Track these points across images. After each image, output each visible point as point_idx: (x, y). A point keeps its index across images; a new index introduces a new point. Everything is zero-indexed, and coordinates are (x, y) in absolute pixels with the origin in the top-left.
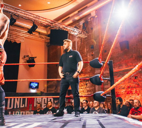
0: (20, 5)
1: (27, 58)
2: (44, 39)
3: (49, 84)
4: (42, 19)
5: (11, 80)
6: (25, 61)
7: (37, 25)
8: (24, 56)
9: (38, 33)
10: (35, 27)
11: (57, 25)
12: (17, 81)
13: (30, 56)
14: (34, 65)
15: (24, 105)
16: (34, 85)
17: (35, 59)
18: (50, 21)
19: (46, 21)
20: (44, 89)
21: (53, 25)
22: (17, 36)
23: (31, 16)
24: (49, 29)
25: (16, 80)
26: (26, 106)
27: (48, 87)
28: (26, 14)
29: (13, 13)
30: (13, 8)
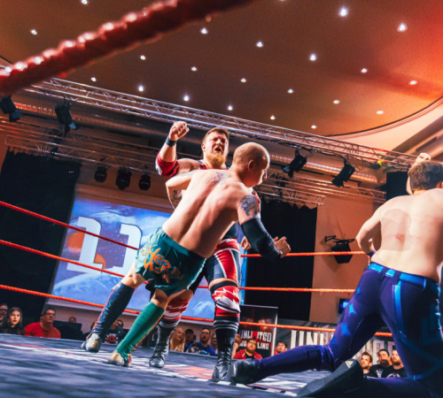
0: (314, 127)
1: (332, 243)
2: (370, 197)
4: (365, 150)
5: (299, 289)
6: (328, 248)
7: (353, 165)
8: (326, 238)
9: (357, 184)
10: (349, 170)
11: (403, 161)
13: (339, 237)
14: (351, 255)
17: (351, 245)
18: (384, 153)
19: (375, 154)
21: (393, 161)
22: (310, 194)
23: (338, 146)
24: (384, 171)
25: (311, 290)
28: (329, 145)
29: (299, 145)
30: (300, 135)
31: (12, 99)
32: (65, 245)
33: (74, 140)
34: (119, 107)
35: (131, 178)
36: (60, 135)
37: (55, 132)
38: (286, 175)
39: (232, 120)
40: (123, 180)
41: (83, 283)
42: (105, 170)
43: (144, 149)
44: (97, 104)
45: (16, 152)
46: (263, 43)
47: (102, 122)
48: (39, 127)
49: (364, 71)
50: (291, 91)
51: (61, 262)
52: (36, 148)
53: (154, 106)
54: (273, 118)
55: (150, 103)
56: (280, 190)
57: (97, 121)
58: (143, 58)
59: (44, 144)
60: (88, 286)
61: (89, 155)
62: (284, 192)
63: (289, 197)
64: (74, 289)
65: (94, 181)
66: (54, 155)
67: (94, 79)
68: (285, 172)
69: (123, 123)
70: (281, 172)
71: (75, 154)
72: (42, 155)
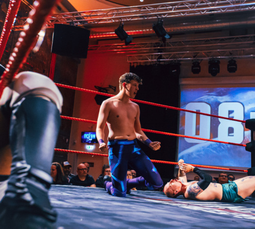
31: (124, 29)
32: (180, 125)
33: (172, 47)
34: (199, 11)
35: (220, 65)
36: (162, 46)
37: (157, 44)
40: (214, 68)
41: (198, 151)
42: (199, 63)
43: (226, 39)
44: (182, 15)
45: (135, 65)
47: (189, 27)
48: (146, 44)
51: (180, 138)
52: (147, 59)
53: (227, 1)
57: (185, 28)
59: (152, 55)
60: (203, 153)
61: (185, 55)
64: (193, 156)
65: (192, 73)
66: (160, 61)
69: (206, 24)
71: (174, 57)
72: (152, 64)
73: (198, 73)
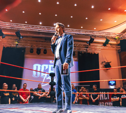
0: (95, 29)
1: (104, 64)
2: (115, 48)
3: (124, 82)
4: (112, 34)
5: (97, 81)
6: (103, 65)
7: (109, 39)
8: (102, 62)
9: (110, 45)
10: (108, 41)
11: (125, 36)
12: (99, 82)
13: (106, 62)
15: (107, 98)
16: (113, 83)
17: (110, 64)
18: (118, 34)
19: (115, 35)
20: (120, 85)
21: (121, 36)
22: (96, 49)
23: (103, 34)
24: (119, 40)
26: (108, 99)
27: (124, 84)
28: (101, 34)
29: (91, 35)
30: (91, 32)
31: (2, 31)
33: (23, 41)
34: (35, 30)
35: (41, 51)
36: (18, 40)
37: (16, 39)
38: (88, 45)
39: (69, 30)
40: (39, 52)
42: (33, 49)
43: (44, 41)
45: (6, 47)
46: (77, 4)
47: (30, 35)
48: (12, 39)
49: (109, 9)
50: (87, 18)
52: (12, 45)
53: (45, 28)
54: (82, 27)
55: (44, 27)
56: (86, 49)
57: (29, 35)
58: (40, 14)
59: (14, 44)
61: (28, 45)
62: (88, 50)
63: (90, 51)
65: (30, 53)
66: (17, 46)
67: (26, 22)
68: (88, 44)
69: (37, 35)
70: (86, 44)
71: (23, 45)
72: (13, 47)
73: (32, 53)
